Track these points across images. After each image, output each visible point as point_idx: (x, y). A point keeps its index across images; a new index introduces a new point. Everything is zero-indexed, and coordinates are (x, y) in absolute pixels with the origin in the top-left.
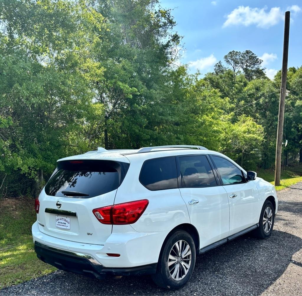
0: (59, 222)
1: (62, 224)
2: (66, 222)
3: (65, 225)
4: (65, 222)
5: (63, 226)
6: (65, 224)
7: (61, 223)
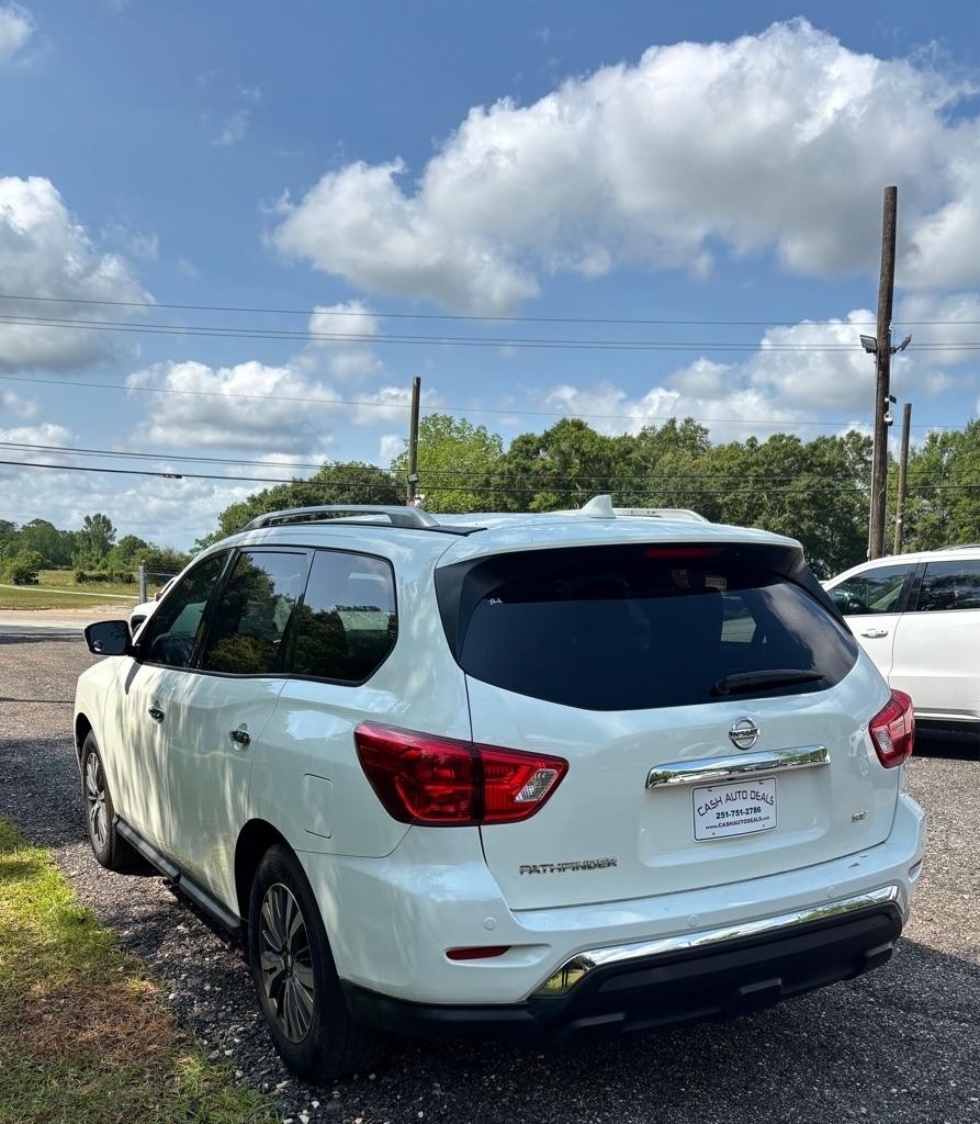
0: (720, 815)
1: (744, 817)
2: (761, 804)
3: (757, 815)
4: (755, 803)
5: (750, 821)
6: (757, 810)
7: (738, 812)
